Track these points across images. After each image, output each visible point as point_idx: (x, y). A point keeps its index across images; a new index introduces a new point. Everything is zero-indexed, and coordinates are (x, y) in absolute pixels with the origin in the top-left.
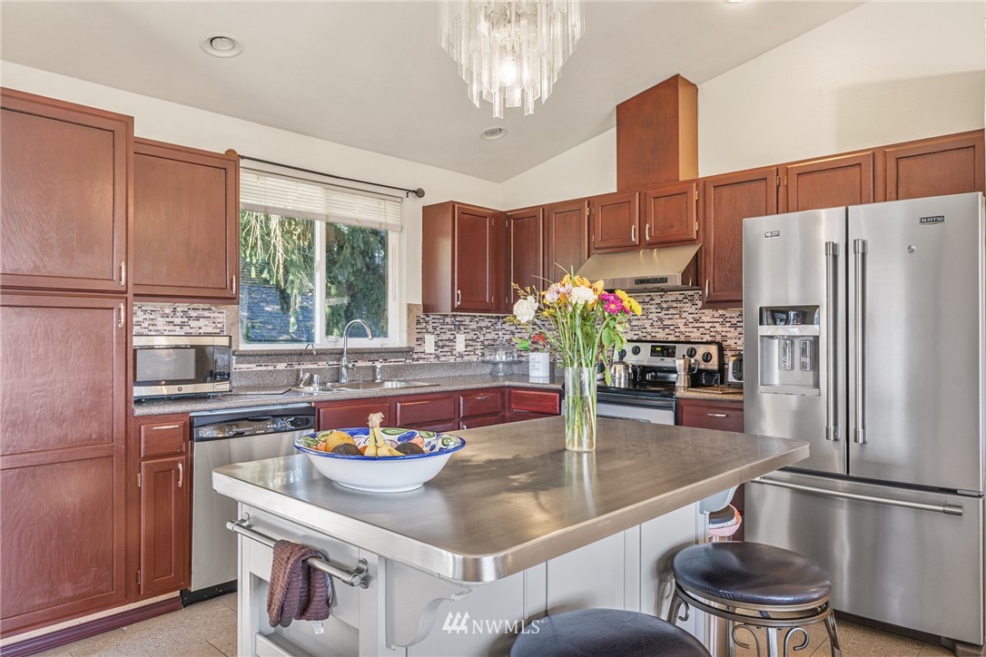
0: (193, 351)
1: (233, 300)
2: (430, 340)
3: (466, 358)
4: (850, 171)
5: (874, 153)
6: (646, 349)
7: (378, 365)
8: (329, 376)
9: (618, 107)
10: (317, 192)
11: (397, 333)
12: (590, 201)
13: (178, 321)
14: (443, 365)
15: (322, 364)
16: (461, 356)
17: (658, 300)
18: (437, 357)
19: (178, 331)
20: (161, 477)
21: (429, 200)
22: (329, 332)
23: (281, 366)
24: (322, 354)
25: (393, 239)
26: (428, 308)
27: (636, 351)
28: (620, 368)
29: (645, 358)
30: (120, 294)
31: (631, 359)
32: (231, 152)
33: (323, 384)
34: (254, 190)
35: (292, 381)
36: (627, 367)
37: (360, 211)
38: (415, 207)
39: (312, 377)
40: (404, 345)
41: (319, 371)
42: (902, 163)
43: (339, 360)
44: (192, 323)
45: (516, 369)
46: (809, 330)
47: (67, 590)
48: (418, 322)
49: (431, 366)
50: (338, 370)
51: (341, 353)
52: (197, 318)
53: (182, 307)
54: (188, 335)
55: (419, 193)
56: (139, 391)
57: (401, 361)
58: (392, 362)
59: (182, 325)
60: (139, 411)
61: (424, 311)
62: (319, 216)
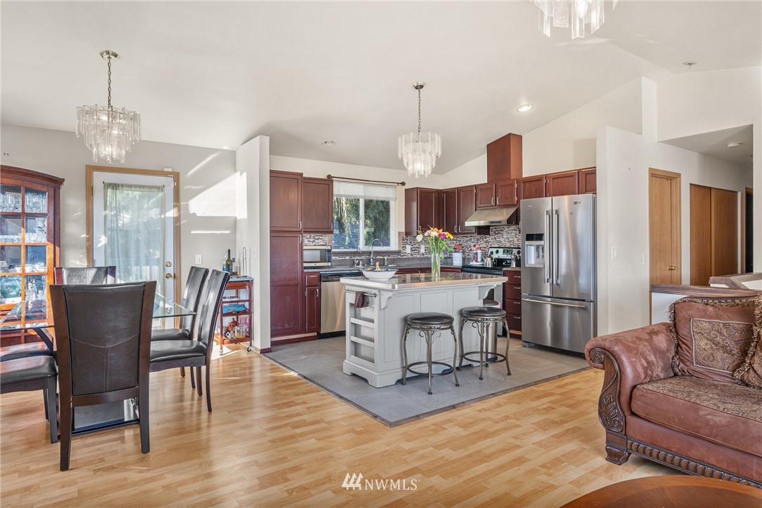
0: (319, 251)
1: (331, 232)
2: (408, 248)
3: (425, 256)
4: (570, 178)
5: (579, 171)
6: (501, 250)
7: (386, 258)
8: (366, 262)
9: (487, 145)
10: (361, 187)
11: (394, 245)
12: (476, 186)
13: (311, 240)
14: (414, 258)
15: (363, 257)
16: (423, 255)
17: (507, 230)
18: (412, 255)
19: (312, 244)
20: (312, 293)
21: (407, 186)
22: (366, 244)
23: (348, 258)
24: (363, 253)
25: (392, 205)
26: (408, 233)
27: (497, 252)
28: (489, 259)
29: (501, 255)
30: (300, 232)
31: (495, 256)
32: (329, 177)
33: (363, 265)
34: (339, 189)
35: (352, 263)
36: (492, 259)
37: (378, 193)
38: (402, 189)
39: (359, 262)
40: (397, 249)
41: (362, 260)
42: (588, 176)
43: (370, 255)
44: (316, 241)
45: (449, 260)
46: (541, 243)
47: (287, 326)
48: (403, 240)
49: (409, 259)
50: (370, 260)
51: (370, 253)
52: (318, 239)
53: (313, 235)
54: (315, 245)
55: (403, 184)
56: (305, 265)
57: (396, 257)
58: (392, 257)
59: (313, 242)
60: (305, 271)
61: (406, 235)
62: (361, 197)
